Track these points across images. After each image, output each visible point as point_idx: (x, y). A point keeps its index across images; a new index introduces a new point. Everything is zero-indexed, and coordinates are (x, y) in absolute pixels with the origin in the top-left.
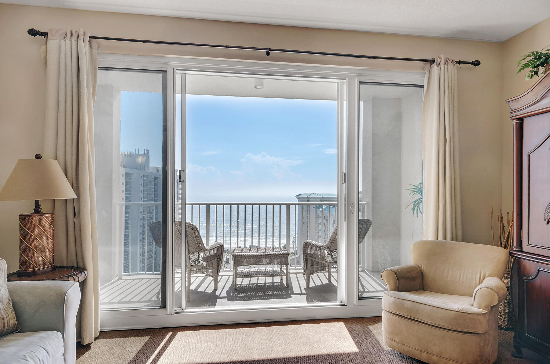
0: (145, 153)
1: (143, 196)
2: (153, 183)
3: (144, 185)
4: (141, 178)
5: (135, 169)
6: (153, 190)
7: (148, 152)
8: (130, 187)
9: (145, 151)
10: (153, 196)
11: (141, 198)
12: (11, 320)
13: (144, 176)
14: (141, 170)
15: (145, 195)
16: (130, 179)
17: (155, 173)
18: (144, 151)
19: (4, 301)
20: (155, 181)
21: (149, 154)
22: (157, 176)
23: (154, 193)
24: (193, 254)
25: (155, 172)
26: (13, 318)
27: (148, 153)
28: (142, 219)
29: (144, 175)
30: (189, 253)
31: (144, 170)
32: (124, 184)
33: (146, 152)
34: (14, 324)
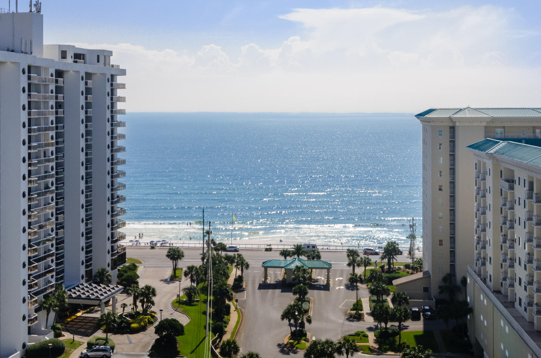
0: (31, 11)
2: (52, 87)
3: (29, 91)
4: (24, 72)
5: (8, 50)
6: (52, 102)
7: (40, 9)
9: (33, 5)
13: (29, 67)
14: (22, 52)
15: (32, 117)
18: (31, 6)
20: (57, 81)
21: (41, 13)
22: (61, 68)
23: (54, 110)
25: (56, 56)
28: (27, 176)
31: (31, 53)
33: (34, 9)
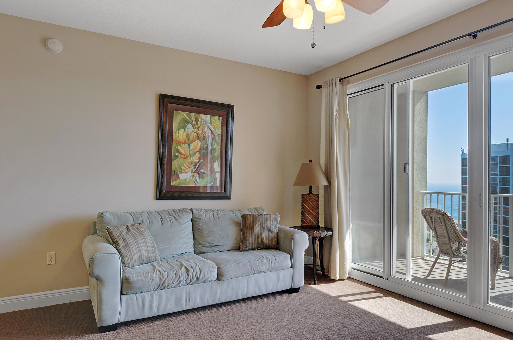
12: (274, 243)
19: (273, 233)
24: (453, 243)
26: (275, 242)
30: (450, 242)
34: (275, 245)
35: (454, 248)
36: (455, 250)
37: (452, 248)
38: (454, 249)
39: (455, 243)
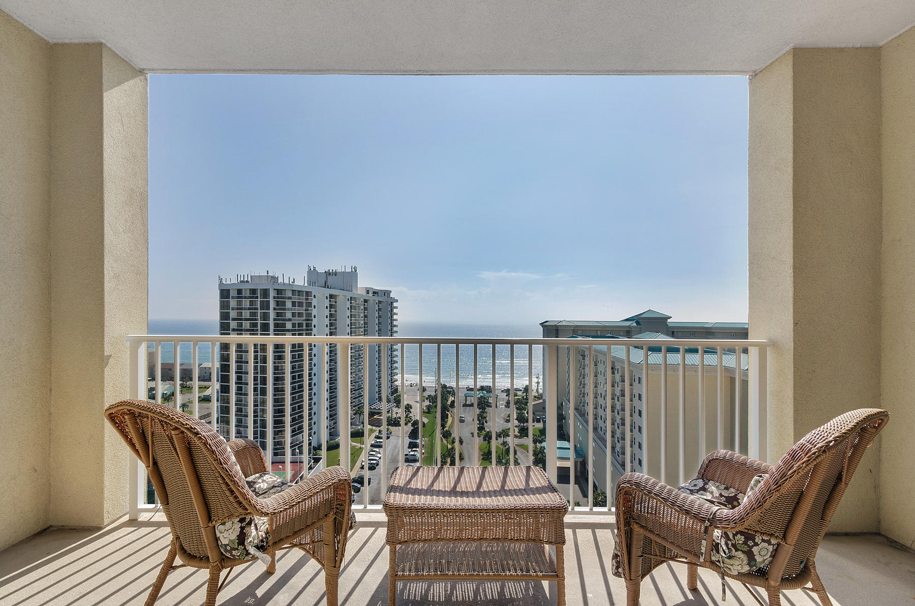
1: (351, 323)
2: (362, 307)
3: (351, 309)
4: (348, 300)
5: (341, 289)
6: (362, 315)
8: (336, 311)
9: (353, 268)
10: (362, 322)
11: (348, 325)
14: (348, 291)
16: (336, 302)
17: (364, 295)
20: (364, 305)
22: (366, 299)
23: (363, 318)
24: (224, 524)
25: (364, 293)
27: (356, 271)
29: (351, 298)
30: (210, 519)
31: (352, 291)
32: (329, 307)
33: (353, 270)
35: (224, 541)
36: (228, 548)
37: (217, 539)
38: (226, 545)
39: (229, 524)
